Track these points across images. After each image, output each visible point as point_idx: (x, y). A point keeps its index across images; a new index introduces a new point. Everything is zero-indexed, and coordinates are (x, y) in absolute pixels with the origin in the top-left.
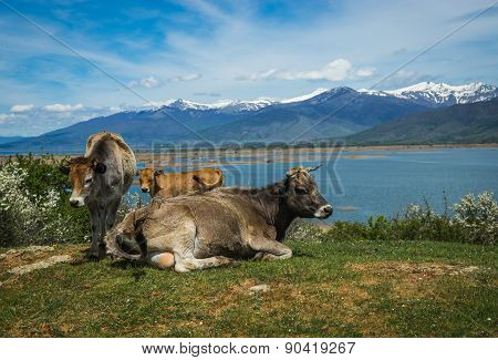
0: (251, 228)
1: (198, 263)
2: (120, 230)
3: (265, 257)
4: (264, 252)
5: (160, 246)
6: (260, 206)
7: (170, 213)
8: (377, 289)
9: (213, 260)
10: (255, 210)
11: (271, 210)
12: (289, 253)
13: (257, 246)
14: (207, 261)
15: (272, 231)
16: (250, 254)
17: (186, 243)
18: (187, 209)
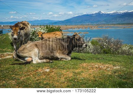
0: (59, 51)
1: (40, 61)
3: (62, 60)
4: (62, 58)
5: (27, 56)
7: (31, 46)
8: (77, 74)
9: (45, 60)
12: (70, 58)
13: (59, 57)
16: (57, 59)
17: (35, 55)
18: (36, 45)
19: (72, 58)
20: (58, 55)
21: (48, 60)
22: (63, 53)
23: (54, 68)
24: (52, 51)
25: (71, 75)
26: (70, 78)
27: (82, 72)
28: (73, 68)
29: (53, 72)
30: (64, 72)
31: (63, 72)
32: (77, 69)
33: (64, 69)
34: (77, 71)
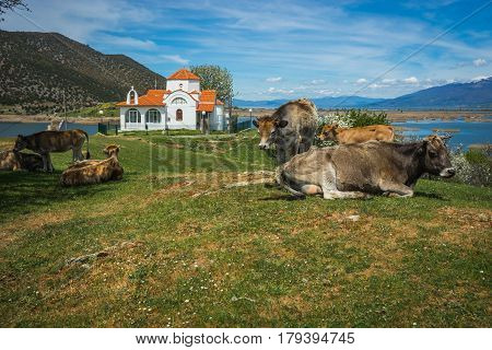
0: (383, 174)
1: (340, 194)
3: (391, 195)
4: (390, 192)
6: (399, 157)
8: (428, 231)
9: (352, 194)
10: (392, 161)
11: (408, 161)
12: (411, 193)
14: (348, 194)
15: (403, 177)
16: (378, 192)
17: (328, 180)
18: (329, 156)
19: (416, 194)
20: (381, 182)
21: (362, 195)
22: (395, 180)
23: (369, 214)
24: (367, 172)
25: (413, 234)
26: (411, 242)
27: (443, 228)
28: (419, 218)
29: (367, 222)
30: (394, 224)
31: (392, 225)
32: (429, 220)
33: (394, 217)
34: (429, 225)
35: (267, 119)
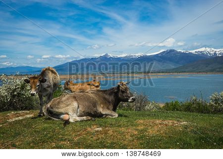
0: (102, 106)
1: (78, 119)
2: (49, 106)
3: (107, 117)
4: (107, 115)
5: (63, 112)
6: (107, 97)
8: (142, 131)
9: (85, 118)
10: (105, 99)
12: (117, 115)
13: (104, 113)
14: (82, 118)
15: (111, 107)
16: (101, 116)
17: (74, 111)
18: (75, 97)
19: (120, 115)
20: (101, 110)
22: (108, 109)
35: (34, 78)
